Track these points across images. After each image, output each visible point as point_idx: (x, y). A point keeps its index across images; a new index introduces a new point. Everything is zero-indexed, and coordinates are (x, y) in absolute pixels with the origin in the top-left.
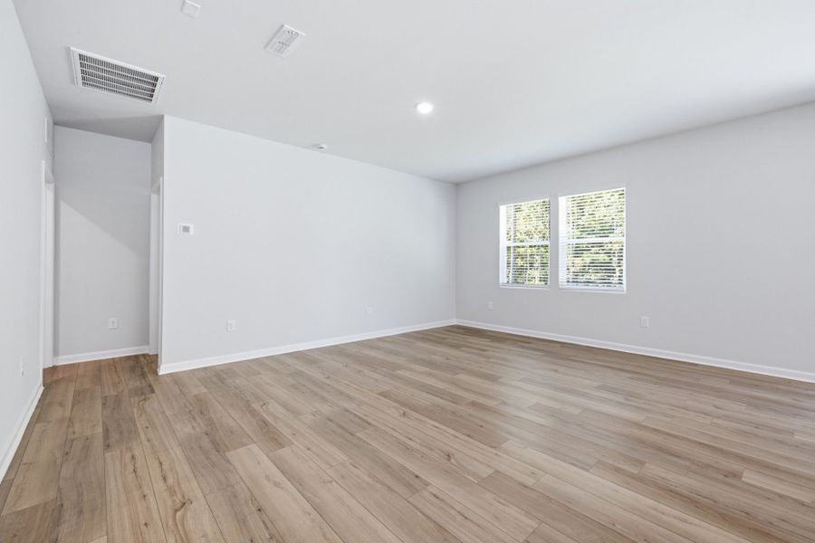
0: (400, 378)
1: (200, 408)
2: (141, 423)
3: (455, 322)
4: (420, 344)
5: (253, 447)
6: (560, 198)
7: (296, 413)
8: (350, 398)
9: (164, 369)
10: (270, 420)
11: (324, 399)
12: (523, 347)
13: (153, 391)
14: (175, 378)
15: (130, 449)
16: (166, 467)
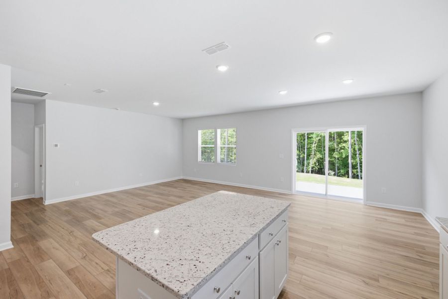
0: (147, 199)
1: (68, 213)
2: (47, 218)
3: (182, 177)
4: (162, 187)
5: (91, 220)
6: (218, 130)
7: (106, 212)
8: (126, 206)
9: (47, 202)
10: (96, 214)
11: (116, 207)
12: (201, 186)
13: (45, 210)
14: (53, 206)
15: (47, 224)
16: (62, 226)
